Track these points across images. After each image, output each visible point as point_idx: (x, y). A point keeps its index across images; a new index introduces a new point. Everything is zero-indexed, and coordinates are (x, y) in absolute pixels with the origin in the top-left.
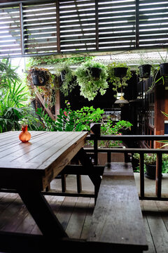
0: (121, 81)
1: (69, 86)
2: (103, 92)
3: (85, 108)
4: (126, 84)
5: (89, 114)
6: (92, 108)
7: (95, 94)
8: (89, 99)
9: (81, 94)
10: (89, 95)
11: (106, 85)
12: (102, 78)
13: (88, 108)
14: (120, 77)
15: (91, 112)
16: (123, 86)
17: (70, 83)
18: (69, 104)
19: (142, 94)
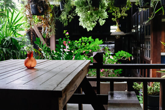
0: (121, 11)
1: (67, 16)
2: (102, 22)
3: (83, 38)
4: (126, 15)
5: (88, 44)
6: (90, 38)
7: (94, 24)
8: (88, 30)
9: (80, 24)
10: (88, 26)
11: (105, 15)
12: (102, 8)
13: (86, 38)
14: (120, 7)
15: (90, 43)
16: (122, 17)
17: (70, 13)
18: (67, 34)
19: (137, 27)
